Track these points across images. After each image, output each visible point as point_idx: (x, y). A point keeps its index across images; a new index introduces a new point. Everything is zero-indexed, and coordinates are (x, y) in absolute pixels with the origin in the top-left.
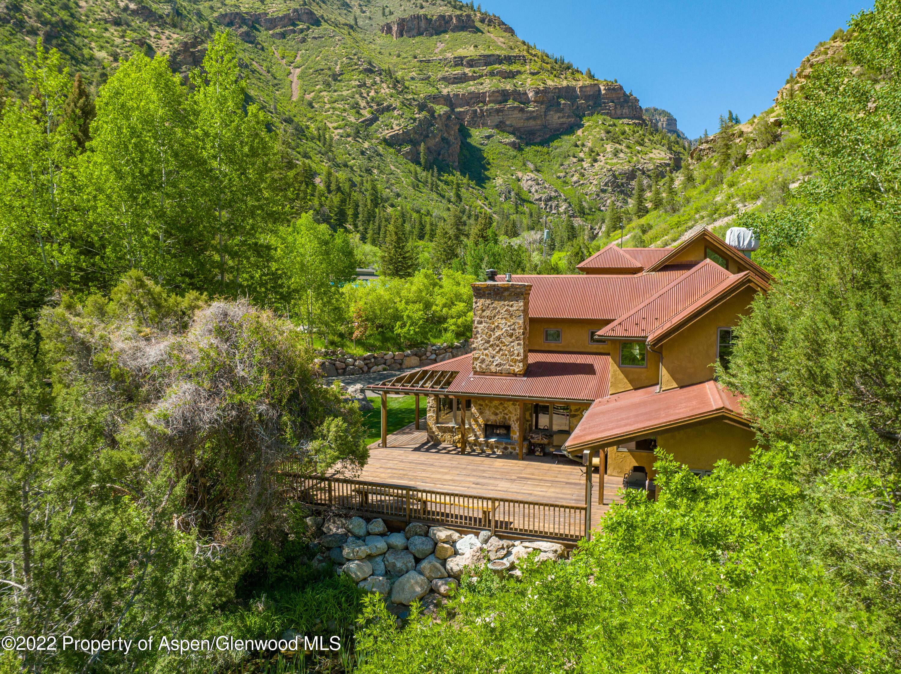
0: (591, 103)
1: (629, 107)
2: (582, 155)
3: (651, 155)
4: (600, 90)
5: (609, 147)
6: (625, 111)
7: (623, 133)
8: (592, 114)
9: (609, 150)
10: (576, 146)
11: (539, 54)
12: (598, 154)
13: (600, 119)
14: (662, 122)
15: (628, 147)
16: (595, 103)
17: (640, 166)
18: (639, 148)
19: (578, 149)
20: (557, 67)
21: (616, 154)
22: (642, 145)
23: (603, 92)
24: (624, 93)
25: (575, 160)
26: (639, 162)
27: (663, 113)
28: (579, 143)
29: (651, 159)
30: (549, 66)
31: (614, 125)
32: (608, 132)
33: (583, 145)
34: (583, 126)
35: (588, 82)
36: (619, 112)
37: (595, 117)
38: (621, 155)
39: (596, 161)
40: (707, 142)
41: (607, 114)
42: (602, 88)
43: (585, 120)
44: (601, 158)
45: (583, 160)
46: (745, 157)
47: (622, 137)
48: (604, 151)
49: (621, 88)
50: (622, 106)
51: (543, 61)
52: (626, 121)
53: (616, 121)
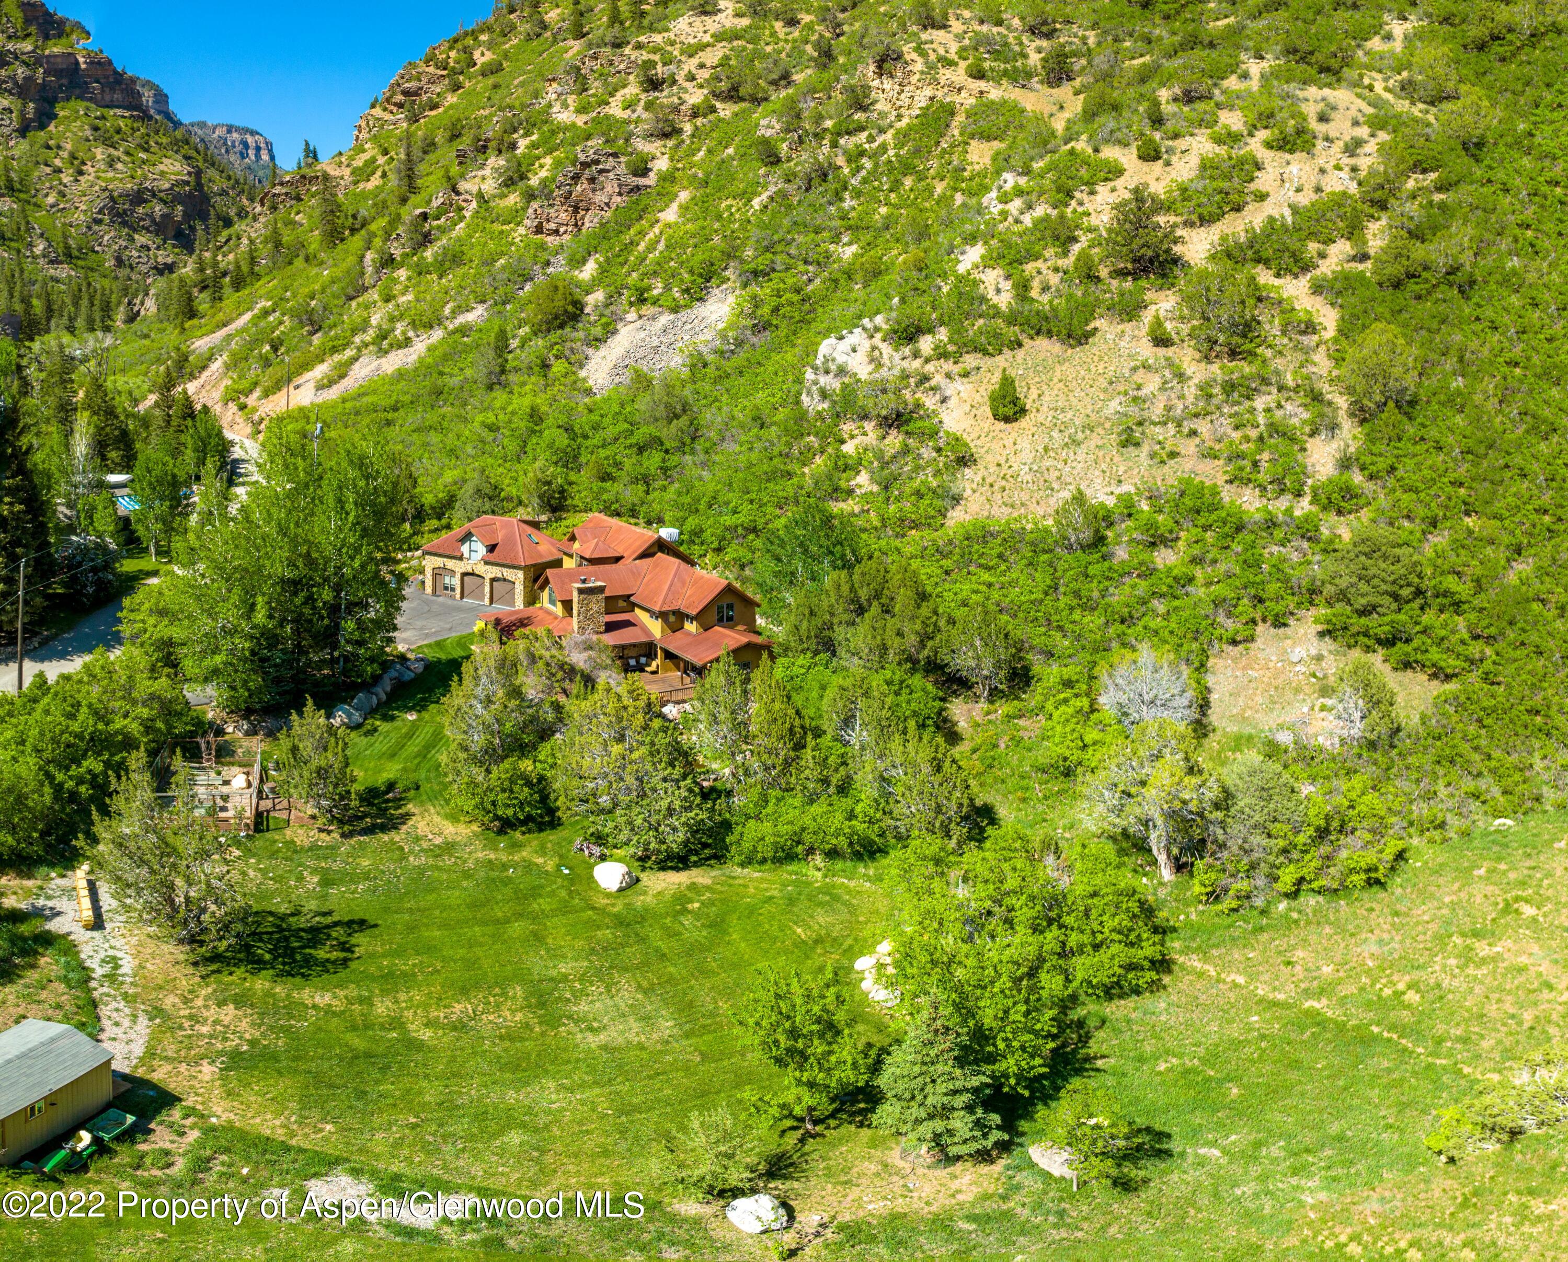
0: (65, 81)
1: (122, 91)
2: (58, 162)
3: (161, 167)
4: (77, 63)
5: (100, 153)
6: (117, 96)
7: (118, 131)
8: (68, 99)
9: (99, 157)
10: (49, 147)
12: (84, 163)
13: (80, 107)
15: (128, 153)
16: (71, 82)
17: (147, 184)
18: (143, 155)
19: (52, 154)
21: (111, 163)
22: (146, 150)
23: (83, 66)
24: (115, 72)
25: (48, 170)
26: (146, 178)
28: (51, 143)
29: (162, 173)
31: (103, 118)
32: (96, 129)
33: (59, 147)
34: (55, 116)
36: (107, 98)
37: (72, 103)
38: (119, 166)
39: (81, 173)
40: (282, 184)
41: (90, 100)
42: (81, 60)
43: (58, 106)
44: (87, 168)
45: (60, 171)
47: (117, 137)
48: (93, 158)
49: (110, 62)
50: (113, 90)
52: (119, 112)
53: (105, 111)
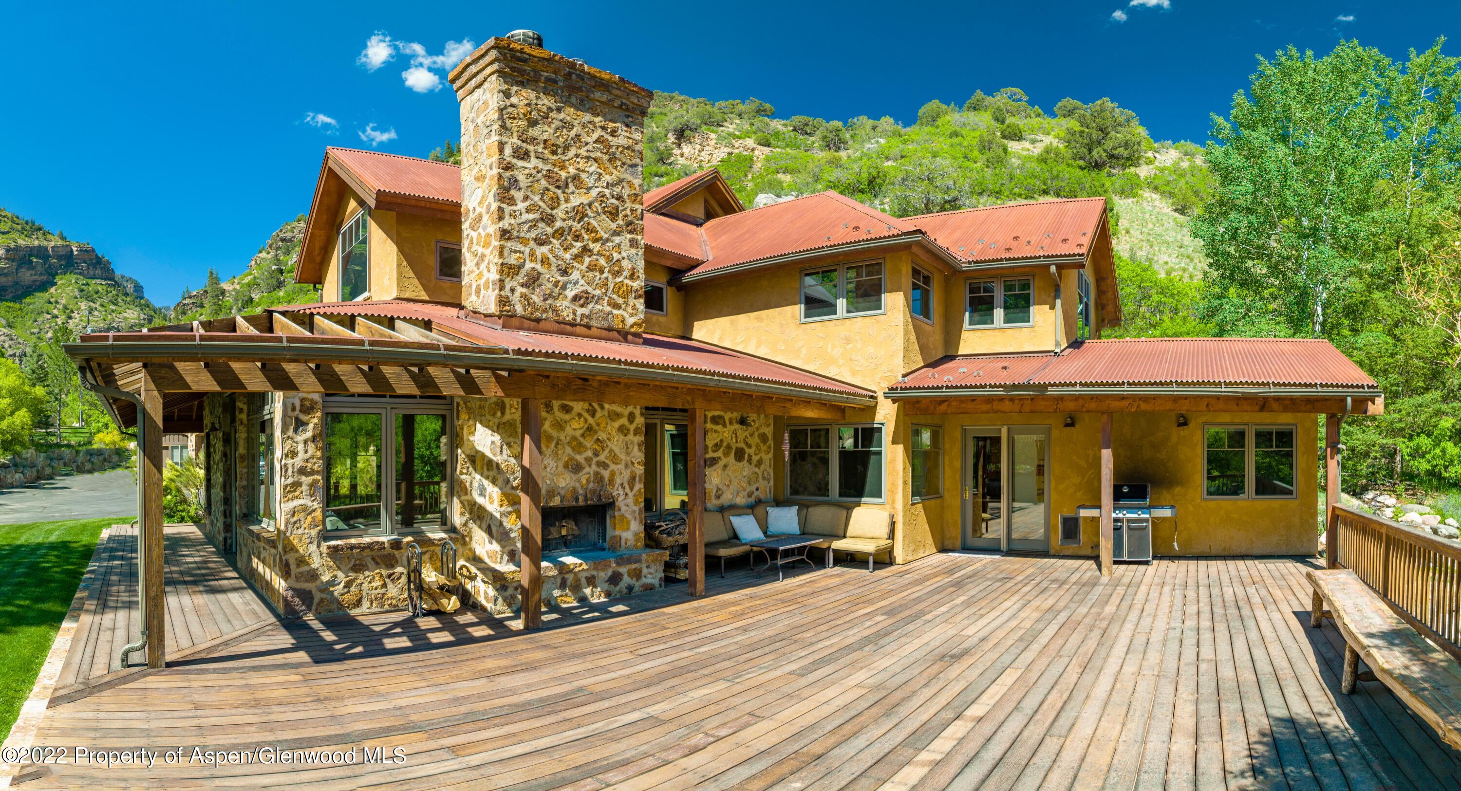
0: (63, 262)
1: (101, 268)
2: (55, 312)
3: (125, 315)
4: (72, 251)
5: (83, 305)
6: (98, 272)
7: (97, 292)
8: (65, 273)
9: (83, 307)
10: (50, 303)
11: (9, 215)
12: (72, 312)
13: (73, 278)
14: (130, 288)
15: (102, 306)
16: (68, 263)
17: (114, 324)
18: (114, 307)
19: (52, 306)
20: (28, 227)
21: (91, 311)
22: (116, 304)
23: (75, 253)
24: (97, 256)
25: (49, 316)
26: (114, 321)
27: (129, 280)
28: (52, 300)
29: (125, 318)
30: (19, 227)
31: (87, 284)
32: (82, 291)
33: (57, 302)
34: (56, 284)
35: (60, 243)
36: (91, 273)
37: (68, 276)
38: (96, 313)
39: (70, 318)
40: (190, 297)
41: (80, 274)
42: (74, 249)
43: (57, 278)
44: (75, 315)
45: (57, 317)
46: (251, 300)
47: (95, 296)
48: (78, 309)
49: (93, 250)
50: (95, 267)
51: (13, 221)
52: (99, 281)
53: (89, 281)
